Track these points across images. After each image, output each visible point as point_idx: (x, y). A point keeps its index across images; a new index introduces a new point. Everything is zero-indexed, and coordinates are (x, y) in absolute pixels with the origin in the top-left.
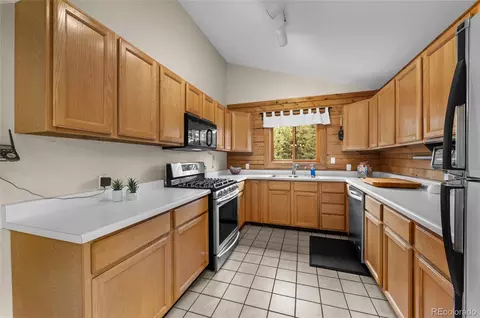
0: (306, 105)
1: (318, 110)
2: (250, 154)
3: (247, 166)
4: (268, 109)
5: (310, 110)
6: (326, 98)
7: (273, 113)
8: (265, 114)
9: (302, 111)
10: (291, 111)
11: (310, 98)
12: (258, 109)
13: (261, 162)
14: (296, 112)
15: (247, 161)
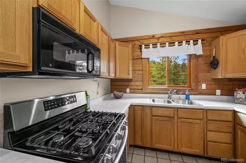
0: (180, 38)
1: (191, 42)
2: (130, 80)
3: (128, 90)
4: (146, 42)
5: (184, 42)
6: (197, 32)
7: (151, 45)
8: (143, 46)
9: (177, 43)
10: (167, 44)
11: (183, 32)
12: (137, 43)
13: (141, 87)
14: (172, 44)
15: (128, 86)
